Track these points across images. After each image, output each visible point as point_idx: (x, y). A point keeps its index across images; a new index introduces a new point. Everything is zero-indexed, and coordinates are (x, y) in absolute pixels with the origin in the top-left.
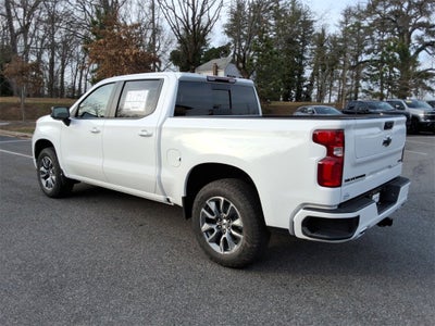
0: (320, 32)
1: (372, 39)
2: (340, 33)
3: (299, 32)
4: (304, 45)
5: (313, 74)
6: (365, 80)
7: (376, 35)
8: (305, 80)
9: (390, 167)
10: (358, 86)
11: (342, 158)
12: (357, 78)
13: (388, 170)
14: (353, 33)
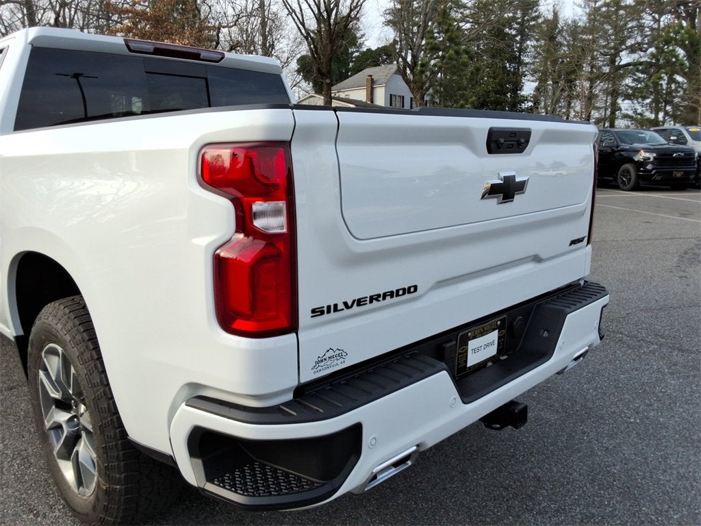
0: (550, 17)
1: (641, 27)
2: (585, 18)
3: (514, 19)
4: (522, 41)
5: (537, 89)
6: (628, 97)
7: (647, 20)
8: (525, 99)
9: (537, 259)
10: (615, 108)
11: (290, 237)
12: (615, 94)
13: (530, 267)
14: (607, 17)
